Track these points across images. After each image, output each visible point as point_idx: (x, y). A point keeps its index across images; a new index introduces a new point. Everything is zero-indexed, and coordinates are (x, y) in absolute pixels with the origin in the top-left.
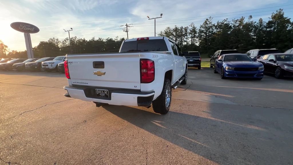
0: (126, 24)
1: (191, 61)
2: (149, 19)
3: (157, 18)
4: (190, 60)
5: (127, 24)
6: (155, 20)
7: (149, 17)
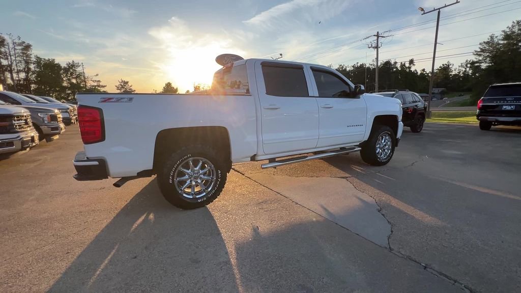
0: (376, 34)
1: (508, 108)
2: (424, 13)
3: (446, 6)
4: (504, 107)
5: (378, 32)
6: (439, 12)
7: (422, 10)
